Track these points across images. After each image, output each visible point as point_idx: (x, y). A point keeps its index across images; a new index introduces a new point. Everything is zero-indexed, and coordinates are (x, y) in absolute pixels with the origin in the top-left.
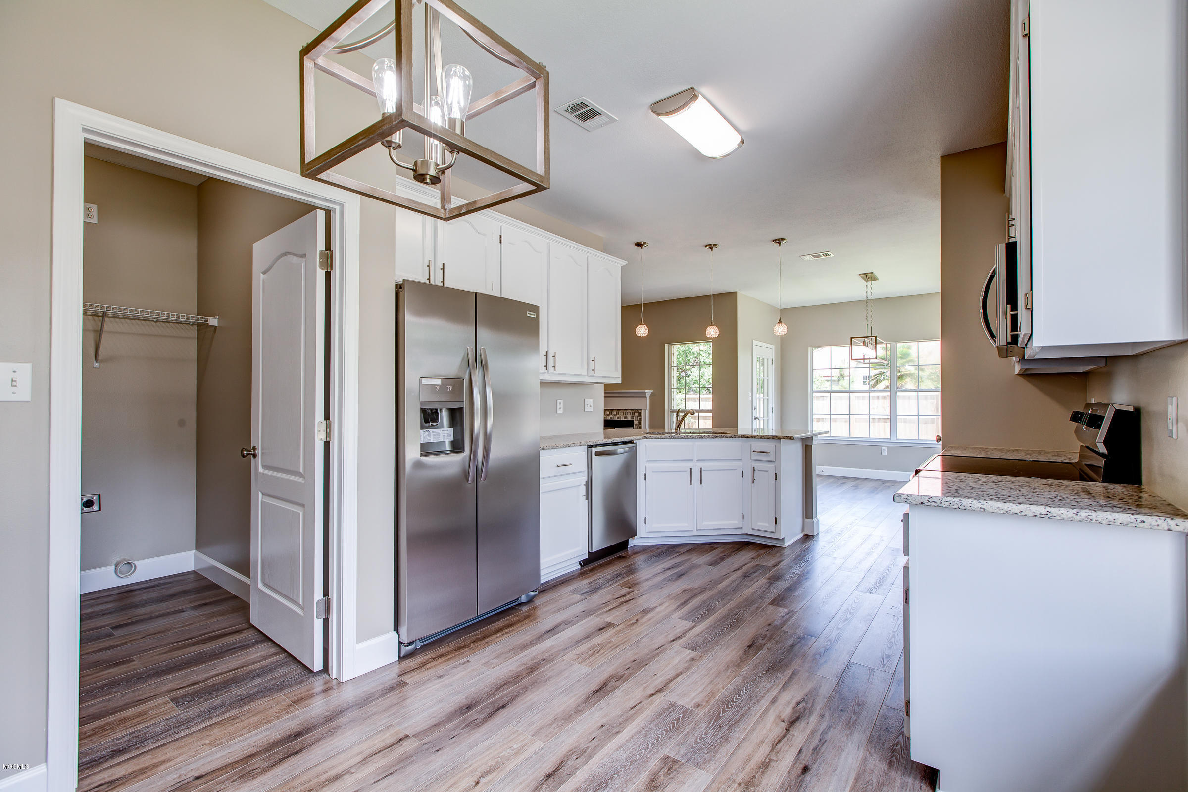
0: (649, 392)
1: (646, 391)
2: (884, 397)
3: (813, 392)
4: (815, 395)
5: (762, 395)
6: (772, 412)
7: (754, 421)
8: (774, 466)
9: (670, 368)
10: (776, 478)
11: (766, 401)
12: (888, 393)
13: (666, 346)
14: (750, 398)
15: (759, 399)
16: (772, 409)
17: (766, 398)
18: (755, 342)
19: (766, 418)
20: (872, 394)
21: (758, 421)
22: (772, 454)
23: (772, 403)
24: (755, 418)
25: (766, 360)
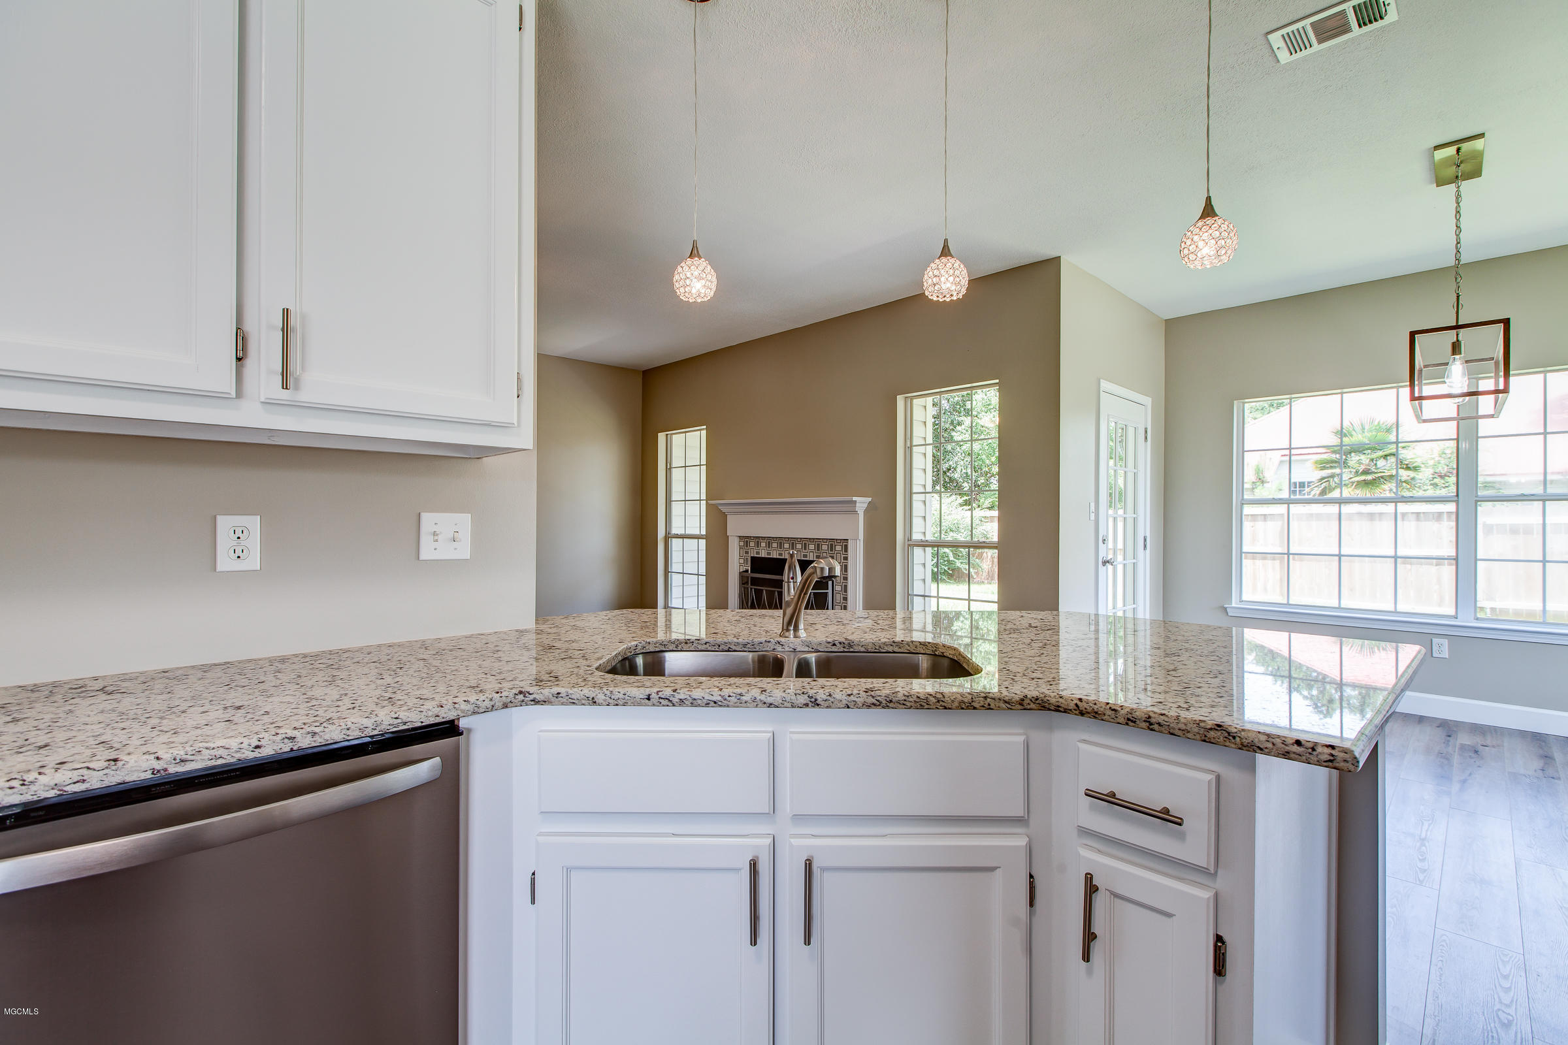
0: (862, 503)
1: (854, 499)
2: (1439, 516)
3: (1243, 503)
4: (1248, 510)
5: (1121, 512)
6: (1145, 546)
7: (1102, 569)
8: (1206, 894)
9: (909, 449)
10: (1219, 967)
11: (1130, 522)
12: (1451, 507)
13: (900, 400)
14: (1093, 516)
15: (1115, 519)
16: (1145, 540)
17: (1130, 515)
18: (1105, 385)
19: (1130, 561)
20: (1402, 508)
21: (1110, 567)
22: (1198, 826)
23: (1145, 527)
24: (1105, 563)
25: (1131, 431)
